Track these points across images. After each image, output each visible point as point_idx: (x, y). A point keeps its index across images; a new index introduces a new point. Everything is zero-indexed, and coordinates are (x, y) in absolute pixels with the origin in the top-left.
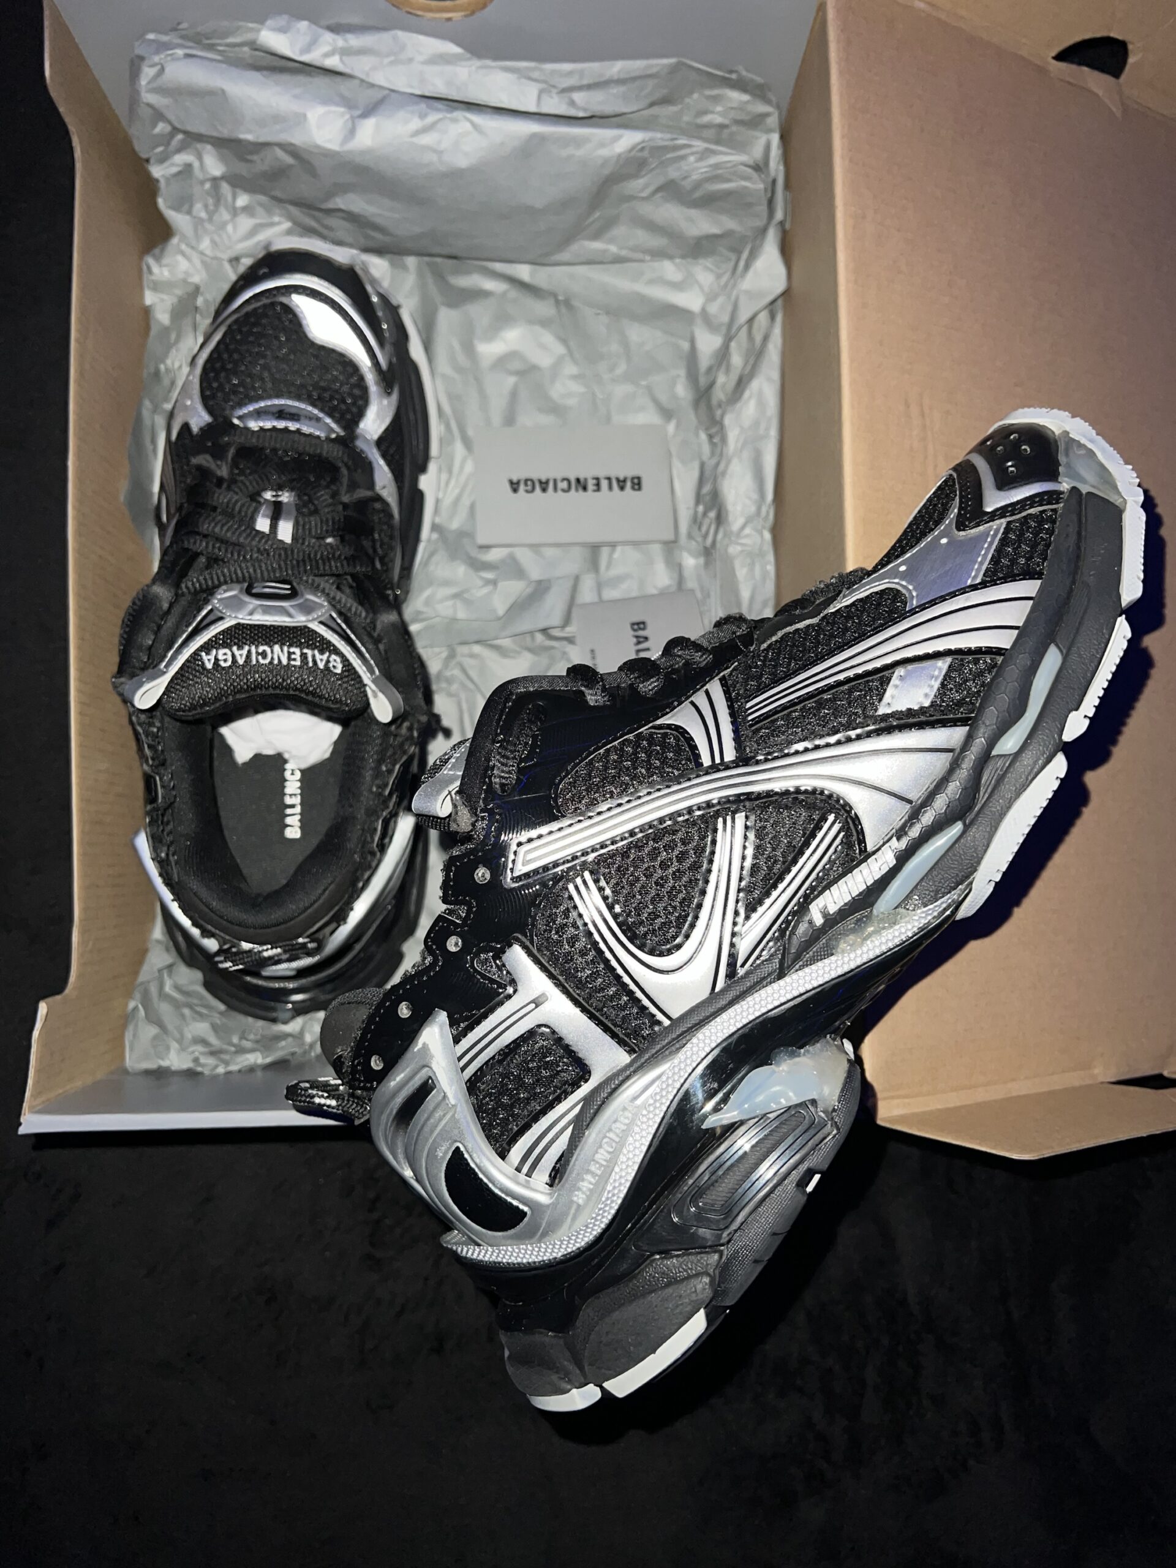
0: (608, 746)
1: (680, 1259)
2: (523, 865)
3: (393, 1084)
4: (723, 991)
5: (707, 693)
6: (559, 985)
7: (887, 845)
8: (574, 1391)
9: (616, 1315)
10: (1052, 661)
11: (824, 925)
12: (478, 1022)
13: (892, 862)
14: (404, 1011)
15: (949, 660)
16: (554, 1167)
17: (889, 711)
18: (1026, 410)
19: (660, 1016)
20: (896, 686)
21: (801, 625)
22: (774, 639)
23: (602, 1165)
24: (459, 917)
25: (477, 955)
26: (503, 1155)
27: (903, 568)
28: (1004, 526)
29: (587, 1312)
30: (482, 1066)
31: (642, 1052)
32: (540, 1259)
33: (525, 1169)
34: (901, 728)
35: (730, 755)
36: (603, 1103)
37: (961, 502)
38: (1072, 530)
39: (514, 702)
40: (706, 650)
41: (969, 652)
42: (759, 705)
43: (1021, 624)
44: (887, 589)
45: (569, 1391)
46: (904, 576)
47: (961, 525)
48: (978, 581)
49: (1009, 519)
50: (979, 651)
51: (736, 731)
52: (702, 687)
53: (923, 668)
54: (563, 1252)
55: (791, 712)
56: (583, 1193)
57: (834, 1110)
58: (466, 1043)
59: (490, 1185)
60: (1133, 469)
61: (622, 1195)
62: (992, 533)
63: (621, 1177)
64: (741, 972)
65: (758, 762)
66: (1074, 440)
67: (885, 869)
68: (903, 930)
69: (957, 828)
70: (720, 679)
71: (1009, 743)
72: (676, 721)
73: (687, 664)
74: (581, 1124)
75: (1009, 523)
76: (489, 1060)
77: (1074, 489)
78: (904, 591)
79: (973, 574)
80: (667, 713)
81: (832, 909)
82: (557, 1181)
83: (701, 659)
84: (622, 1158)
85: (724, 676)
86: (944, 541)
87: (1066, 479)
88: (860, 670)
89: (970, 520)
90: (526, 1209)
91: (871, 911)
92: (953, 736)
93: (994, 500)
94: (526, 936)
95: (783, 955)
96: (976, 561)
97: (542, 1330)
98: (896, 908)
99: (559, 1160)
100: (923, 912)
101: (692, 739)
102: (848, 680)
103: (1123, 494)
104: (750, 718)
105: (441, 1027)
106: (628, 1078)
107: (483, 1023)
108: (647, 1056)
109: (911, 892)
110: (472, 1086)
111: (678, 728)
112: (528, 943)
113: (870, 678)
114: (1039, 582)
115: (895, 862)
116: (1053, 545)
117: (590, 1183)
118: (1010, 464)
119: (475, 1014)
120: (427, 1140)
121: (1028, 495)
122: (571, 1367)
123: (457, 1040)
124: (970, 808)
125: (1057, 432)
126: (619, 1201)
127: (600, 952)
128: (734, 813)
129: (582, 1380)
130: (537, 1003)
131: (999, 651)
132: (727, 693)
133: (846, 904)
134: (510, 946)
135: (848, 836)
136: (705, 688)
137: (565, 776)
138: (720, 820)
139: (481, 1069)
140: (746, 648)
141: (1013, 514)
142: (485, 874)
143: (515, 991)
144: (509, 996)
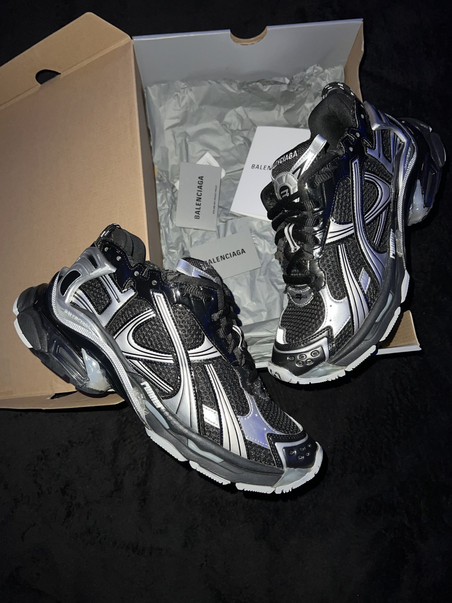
0: (196, 322)
1: (46, 341)
3: (98, 255)
4: (123, 355)
5: (216, 352)
6: (123, 306)
7: (163, 406)
8: (17, 309)
9: (33, 322)
10: (218, 460)
12: (114, 282)
13: (158, 407)
14: (119, 258)
15: (219, 428)
16: (75, 303)
17: (204, 409)
19: (116, 335)
20: (212, 411)
21: (240, 382)
22: (237, 373)
23: (74, 318)
24: (145, 275)
25: (133, 281)
26: (80, 288)
27: (256, 415)
28: (269, 449)
29: (35, 314)
31: (105, 330)
32: (52, 299)
33: (76, 295)
34: (198, 411)
35: (192, 359)
36: (91, 319)
37: (281, 435)
38: (265, 470)
39: (213, 291)
41: (222, 435)
42: (210, 368)
43: (231, 451)
44: (249, 410)
45: (17, 307)
46: (253, 416)
47: (270, 434)
48: (247, 439)
49: (271, 450)
50: (222, 438)
51: (201, 361)
52: (218, 350)
53: (217, 420)
54: (53, 306)
56: (67, 312)
57: (86, 386)
58: (108, 277)
59: (71, 285)
60: (290, 491)
61: (65, 324)
62: (266, 445)
63: (70, 324)
64: (128, 360)
65: (190, 368)
66: (306, 473)
67: (155, 405)
68: (139, 409)
69: (168, 427)
70: (221, 356)
71: (192, 445)
72: (205, 342)
73: (228, 345)
74: (86, 312)
75: (269, 450)
76: (104, 285)
77: (282, 472)
78: (247, 415)
79: (249, 437)
80: (209, 340)
82: (71, 305)
83: (229, 350)
84: (75, 324)
86: (265, 429)
87: (287, 469)
89: (272, 438)
90: (64, 295)
91: (145, 399)
92: (195, 428)
93: (280, 447)
94: (137, 296)
95: (133, 373)
96: (255, 439)
98: (146, 407)
99: (77, 305)
100: (144, 415)
101: (198, 347)
103: (279, 487)
104: (206, 365)
105: (112, 270)
106: (98, 326)
108: (104, 331)
109: (151, 412)
110: (97, 279)
111: (203, 343)
112: (135, 297)
113: (216, 404)
114: (247, 458)
116: (261, 463)
117: (70, 315)
118: (295, 452)
119: (116, 280)
120: (83, 265)
121: (281, 457)
122: (24, 308)
123: (109, 275)
124: (173, 432)
125: (311, 468)
127: (132, 318)
128: (173, 360)
129: (20, 311)
130: (118, 300)
131: (222, 443)
132: (215, 358)
134: (135, 291)
135: (169, 394)
138: (171, 356)
139: (102, 282)
140: (232, 364)
141: (272, 452)
142: (155, 283)
143: (122, 293)
144: (120, 291)
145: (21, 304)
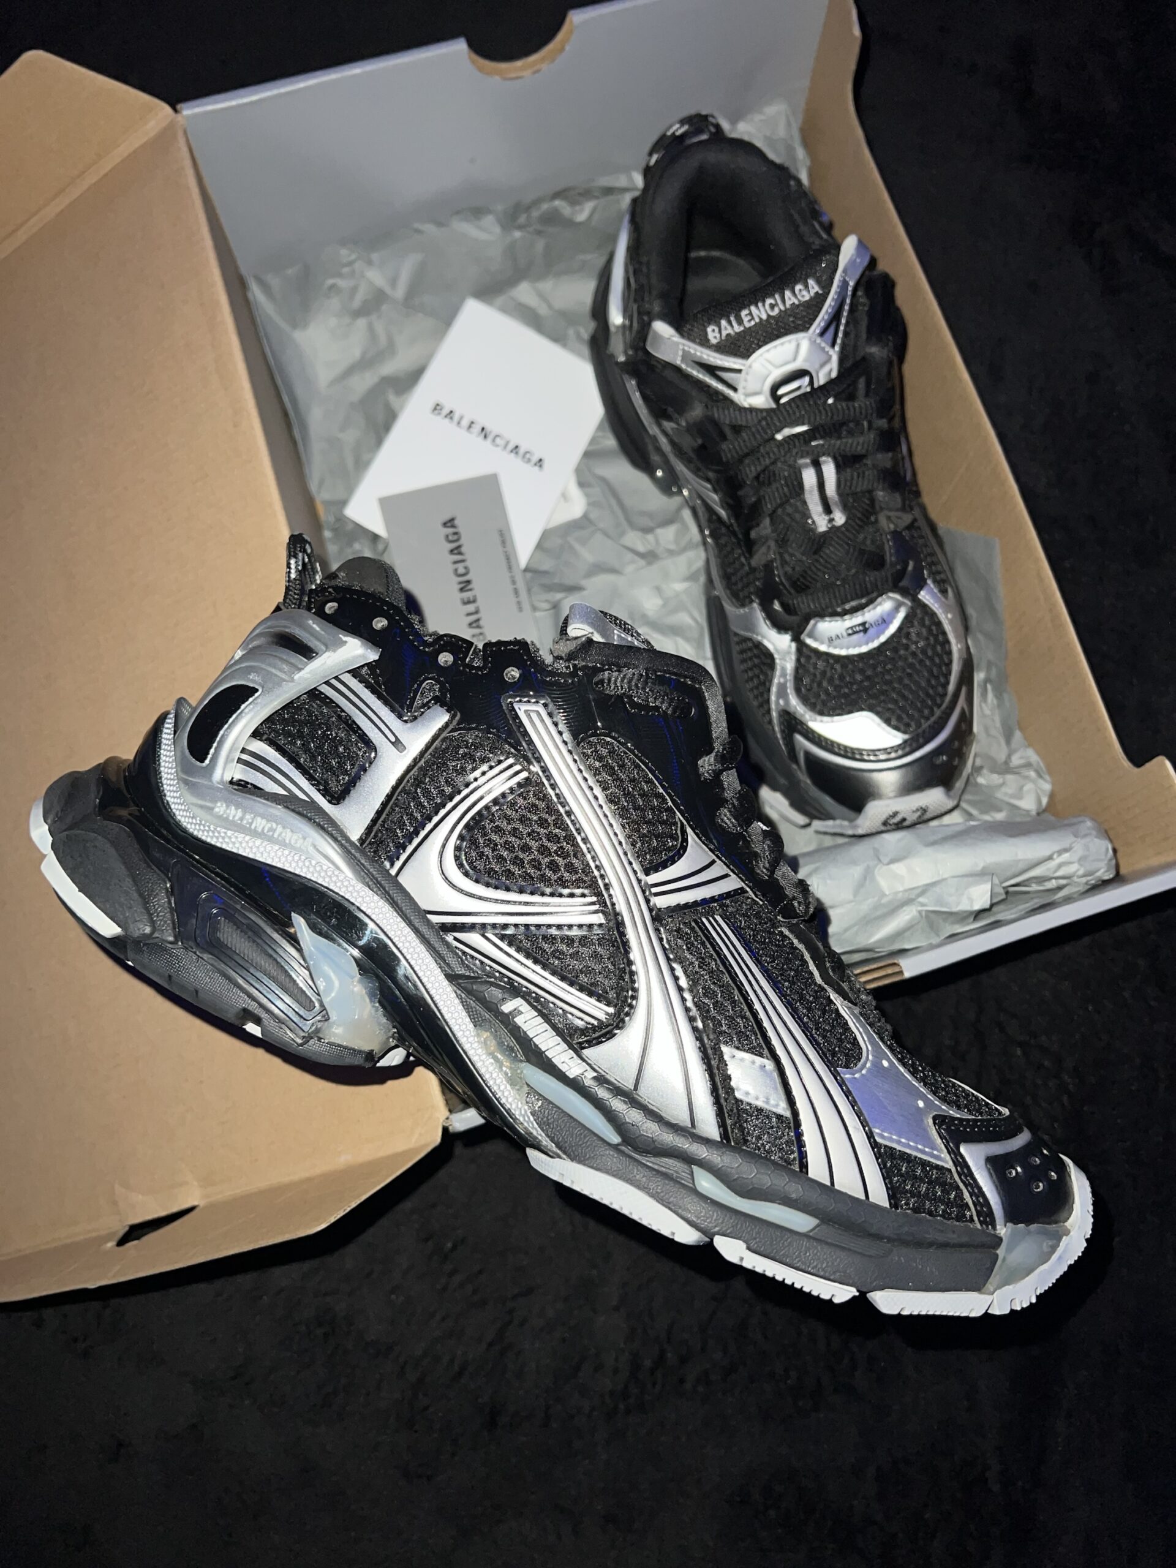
0: (656, 782)
1: (166, 905)
2: (526, 711)
3: (311, 622)
4: (428, 921)
5: (726, 876)
6: (416, 761)
7: (588, 1068)
8: (46, 827)
9: (112, 851)
10: (802, 1222)
11: (503, 1013)
12: (374, 691)
13: (571, 1074)
14: (380, 623)
15: (788, 1114)
16: (247, 783)
17: (726, 1057)
18: (1089, 1189)
19: (398, 864)
20: (753, 1062)
21: (812, 967)
22: (795, 941)
23: (251, 824)
24: (472, 660)
25: (438, 681)
26: (256, 734)
27: (885, 1063)
28: (946, 1166)
30: (334, 702)
31: (363, 852)
32: (164, 781)
33: (245, 757)
34: (709, 1069)
35: (661, 902)
36: (310, 819)
37: (968, 1120)
38: (952, 1238)
39: (692, 687)
40: (773, 872)
41: (799, 1135)
42: (719, 928)
43: (837, 1187)
44: (861, 1048)
45: (46, 822)
46: (877, 1065)
47: (940, 1121)
48: (878, 1139)
49: (953, 1170)
50: (801, 1145)
51: (687, 906)
52: (732, 871)
53: (776, 1089)
54: (171, 800)
55: (715, 960)
56: (225, 811)
57: (319, 1040)
58: (353, 683)
59: (226, 726)
60: (1031, 1303)
61: (224, 846)
62: (935, 1152)
63: (241, 843)
64: (449, 938)
65: (657, 930)
66: (1059, 1240)
67: (563, 1068)
68: (506, 1094)
69: (615, 1139)
71: (706, 1183)
72: (692, 846)
73: (756, 855)
74: (289, 802)
75: (950, 1170)
76: (340, 708)
77: (999, 1240)
78: (860, 1064)
79: (886, 1134)
80: (700, 839)
81: (519, 1020)
82: (236, 787)
83: (762, 868)
84: (258, 842)
85: (747, 892)
86: (921, 1104)
87: (1009, 1230)
88: (766, 1024)
89: (948, 1130)
90: (207, 761)
91: (521, 1061)
92: (709, 1126)
93: (974, 1155)
94: (458, 724)
95: (469, 977)
96: (900, 1137)
97: (101, 793)
98: (528, 1085)
99: (255, 787)
100: (526, 1112)
101: (674, 862)
102: (755, 1014)
103: (998, 1292)
104: (704, 920)
105: (363, 656)
106: (335, 840)
107: (373, 696)
108: (358, 855)
109: (546, 1099)
110: (314, 694)
111: (685, 849)
112: (451, 727)
113: (759, 1036)
114: (887, 1205)
115: (571, 1077)
116: (931, 1218)
117: (234, 817)
118: (1019, 1169)
119: (381, 688)
120: (265, 663)
121: (985, 1189)
122: (69, 820)
123: (355, 673)
124: (636, 1149)
125: (1068, 1224)
126: (219, 845)
127: (451, 798)
128: (602, 912)
129: (58, 832)
130: (397, 743)
131: (804, 1166)
132: (728, 895)
133: (525, 1033)
134: (448, 711)
135: (594, 1029)
136: (731, 874)
137: (619, 742)
138: (594, 899)
139: (332, 701)
140: (780, 912)
141: (959, 1175)
142: (514, 677)
143: (406, 721)
144: (400, 717)
145: (57, 808)
